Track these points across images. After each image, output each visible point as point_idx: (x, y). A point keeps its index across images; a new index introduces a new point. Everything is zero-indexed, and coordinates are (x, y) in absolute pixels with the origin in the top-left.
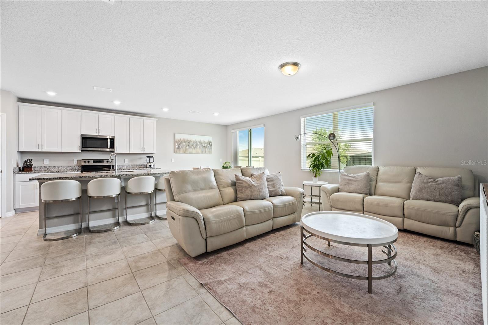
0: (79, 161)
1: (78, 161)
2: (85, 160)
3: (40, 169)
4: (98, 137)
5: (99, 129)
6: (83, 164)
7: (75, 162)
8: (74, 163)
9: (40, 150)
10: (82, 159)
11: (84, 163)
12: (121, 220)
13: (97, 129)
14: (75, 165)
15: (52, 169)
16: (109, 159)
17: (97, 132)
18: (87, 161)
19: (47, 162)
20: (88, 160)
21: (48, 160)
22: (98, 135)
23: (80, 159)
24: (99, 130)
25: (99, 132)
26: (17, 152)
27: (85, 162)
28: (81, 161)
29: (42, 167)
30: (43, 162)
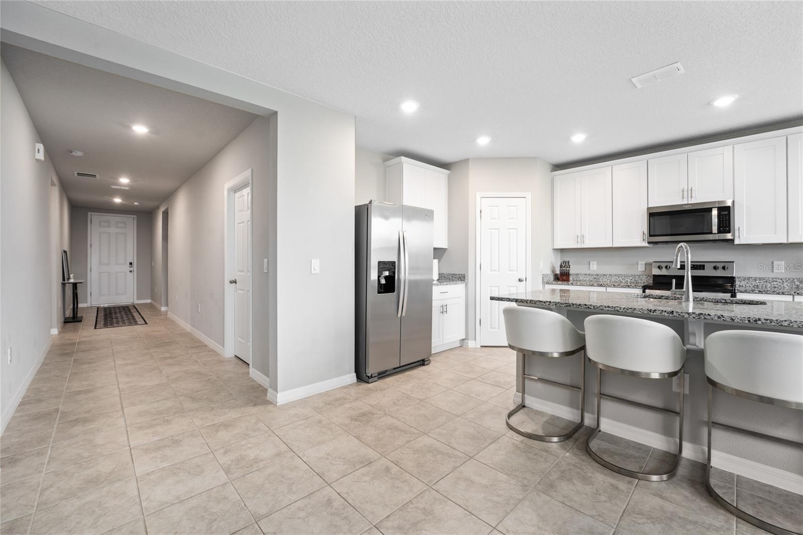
0: (648, 265)
1: (645, 264)
2: (659, 264)
3: (584, 279)
4: (687, 208)
5: (690, 189)
6: (656, 272)
7: (641, 268)
8: (639, 269)
9: (579, 247)
10: (654, 262)
11: (658, 270)
12: (689, 452)
13: (683, 191)
14: (640, 273)
15: (600, 279)
16: (673, 262)
17: (683, 198)
18: (663, 265)
19: (594, 267)
20: (666, 264)
21: (596, 262)
22: (686, 203)
23: (651, 260)
24: (689, 191)
25: (690, 195)
26: (552, 250)
27: (659, 267)
28: (651, 264)
29: (586, 274)
30: (587, 266)
